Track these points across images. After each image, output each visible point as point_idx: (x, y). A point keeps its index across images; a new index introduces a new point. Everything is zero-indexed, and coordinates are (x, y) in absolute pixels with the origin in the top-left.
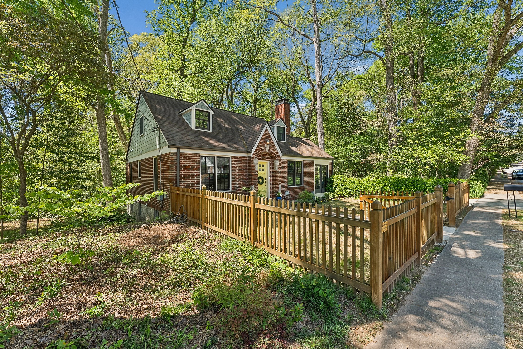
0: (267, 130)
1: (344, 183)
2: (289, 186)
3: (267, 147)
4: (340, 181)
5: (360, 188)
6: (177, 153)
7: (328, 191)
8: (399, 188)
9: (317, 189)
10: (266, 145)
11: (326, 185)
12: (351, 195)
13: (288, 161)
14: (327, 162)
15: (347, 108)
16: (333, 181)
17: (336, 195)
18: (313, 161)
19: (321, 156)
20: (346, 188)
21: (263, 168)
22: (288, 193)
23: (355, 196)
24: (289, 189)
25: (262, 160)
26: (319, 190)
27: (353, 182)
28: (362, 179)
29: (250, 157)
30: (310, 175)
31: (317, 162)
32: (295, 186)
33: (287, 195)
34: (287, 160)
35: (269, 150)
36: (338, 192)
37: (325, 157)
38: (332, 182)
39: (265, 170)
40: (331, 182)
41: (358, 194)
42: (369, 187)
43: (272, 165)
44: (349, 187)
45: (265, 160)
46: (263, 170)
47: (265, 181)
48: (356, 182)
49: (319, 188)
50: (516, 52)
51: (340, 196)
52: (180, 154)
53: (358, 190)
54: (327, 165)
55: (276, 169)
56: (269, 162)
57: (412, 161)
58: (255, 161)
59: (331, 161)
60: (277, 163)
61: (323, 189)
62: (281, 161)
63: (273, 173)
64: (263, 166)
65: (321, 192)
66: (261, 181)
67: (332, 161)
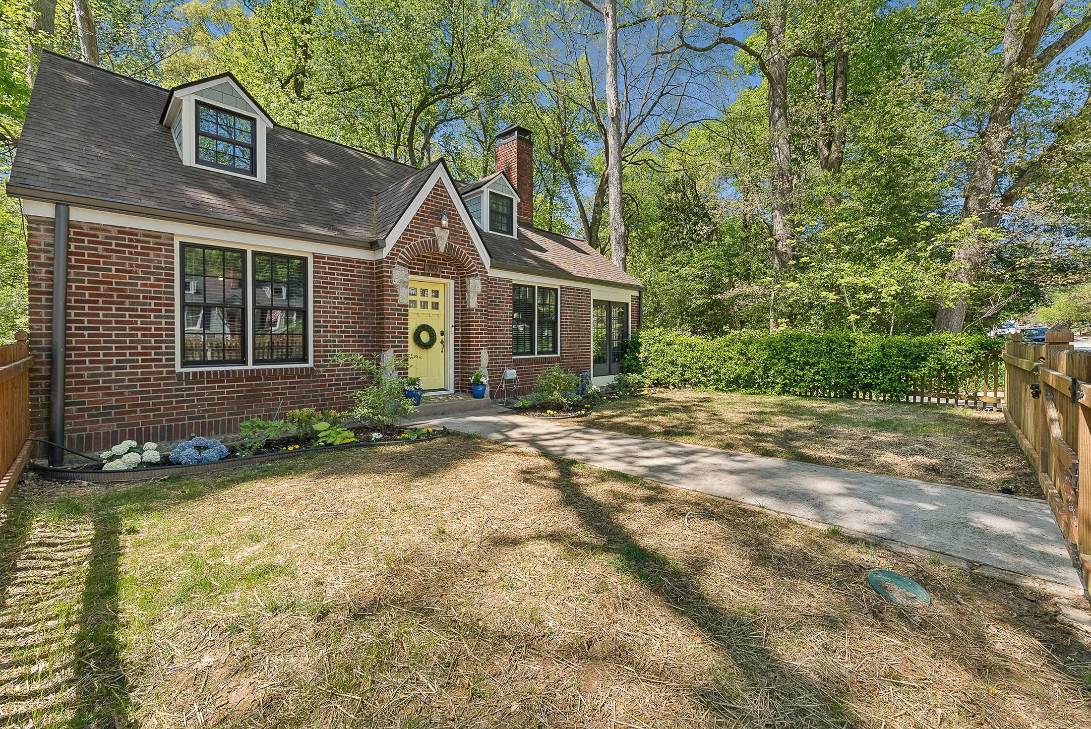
0: (439, 185)
1: (667, 350)
2: (514, 354)
3: (442, 237)
4: (657, 344)
5: (709, 362)
6: (52, 222)
7: (629, 369)
8: (812, 361)
9: (599, 365)
10: (437, 230)
11: (623, 354)
12: (685, 380)
13: (514, 285)
14: (626, 296)
15: (680, 191)
16: (640, 344)
17: (647, 381)
18: (588, 290)
19: (609, 278)
20: (672, 363)
21: (435, 300)
22: (511, 374)
23: (696, 384)
24: (516, 364)
25: (427, 275)
26: (605, 367)
27: (690, 346)
28: (714, 338)
29: (380, 262)
30: (581, 328)
31: (598, 293)
32: (536, 356)
33: (510, 381)
34: (510, 281)
35: (449, 246)
36: (652, 373)
37: (622, 281)
38: (637, 346)
39: (441, 306)
40: (635, 347)
41: (703, 379)
42: (731, 359)
43: (461, 293)
44: (680, 360)
45: (438, 276)
46: (436, 306)
47: (439, 338)
48: (699, 347)
49: (604, 362)
50: (1064, 47)
51: (657, 384)
52: (70, 225)
53: (702, 368)
54: (627, 304)
55: (473, 302)
56: (452, 282)
57: (832, 297)
58: (399, 274)
59: (636, 294)
60: (475, 285)
61: (615, 366)
62: (489, 282)
63: (462, 313)
64: (436, 294)
65: (610, 374)
66: (425, 337)
67: (640, 293)
